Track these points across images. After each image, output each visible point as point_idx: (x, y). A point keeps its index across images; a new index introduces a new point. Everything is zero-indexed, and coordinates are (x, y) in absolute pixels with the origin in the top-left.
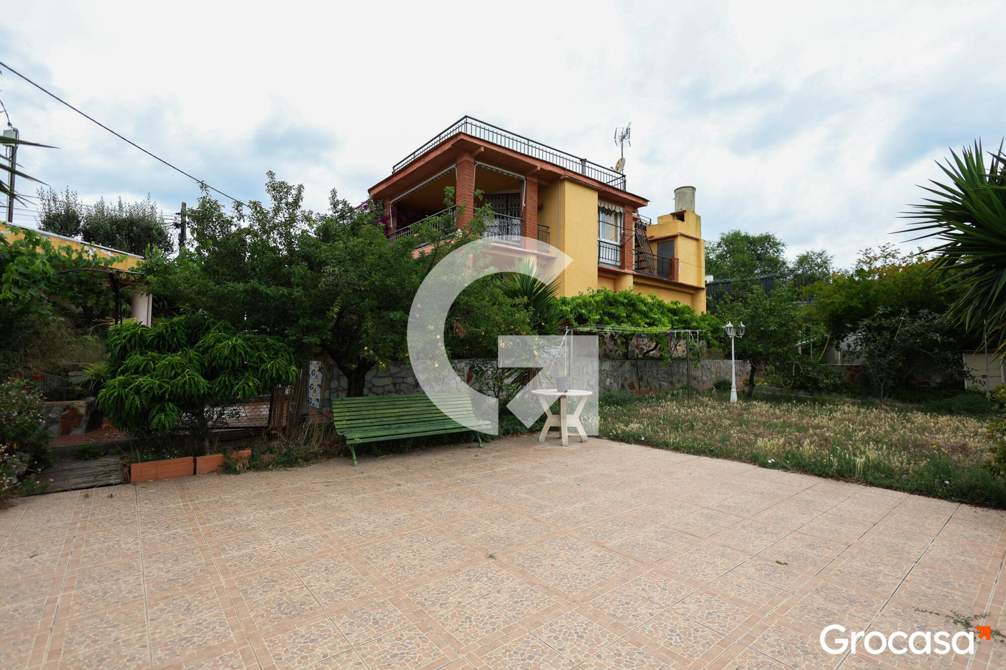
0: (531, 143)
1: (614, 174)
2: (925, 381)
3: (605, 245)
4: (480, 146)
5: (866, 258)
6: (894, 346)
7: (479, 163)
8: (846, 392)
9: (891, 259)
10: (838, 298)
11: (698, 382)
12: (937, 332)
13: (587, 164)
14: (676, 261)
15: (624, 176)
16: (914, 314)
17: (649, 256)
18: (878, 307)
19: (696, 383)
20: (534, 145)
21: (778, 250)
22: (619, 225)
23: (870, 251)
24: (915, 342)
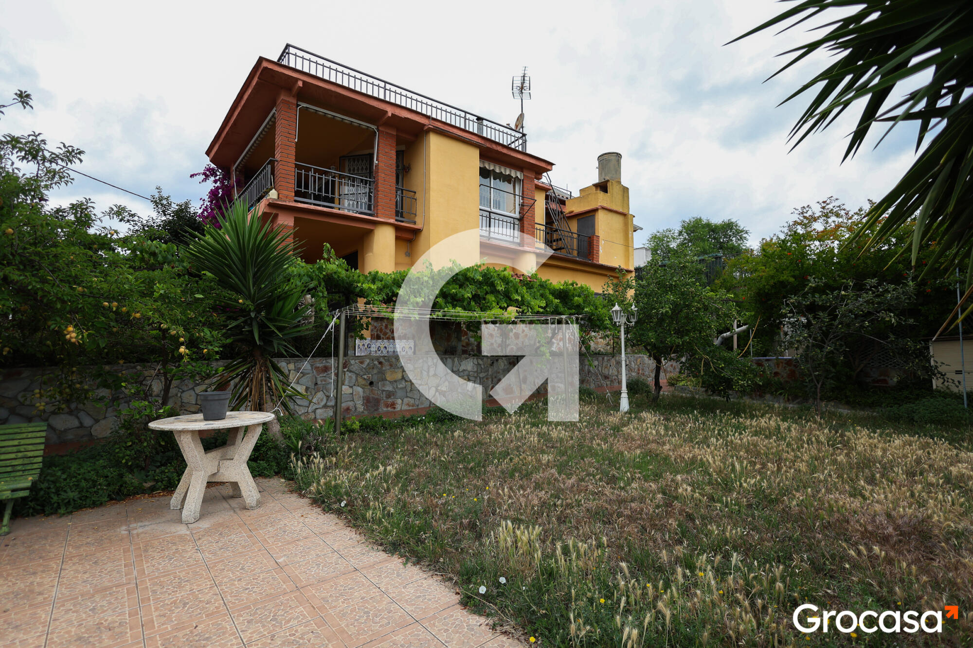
0: (388, 86)
1: (513, 133)
2: (882, 378)
3: (497, 217)
4: (297, 80)
5: (802, 218)
6: (834, 333)
7: (305, 105)
8: (781, 394)
9: (833, 218)
10: (765, 272)
11: (612, 381)
12: (891, 311)
13: (485, 122)
14: (595, 238)
15: (524, 135)
16: (859, 287)
17: (566, 234)
18: (809, 278)
19: (608, 383)
20: (393, 88)
21: (741, 238)
22: (517, 193)
23: (807, 209)
24: (862, 327)
